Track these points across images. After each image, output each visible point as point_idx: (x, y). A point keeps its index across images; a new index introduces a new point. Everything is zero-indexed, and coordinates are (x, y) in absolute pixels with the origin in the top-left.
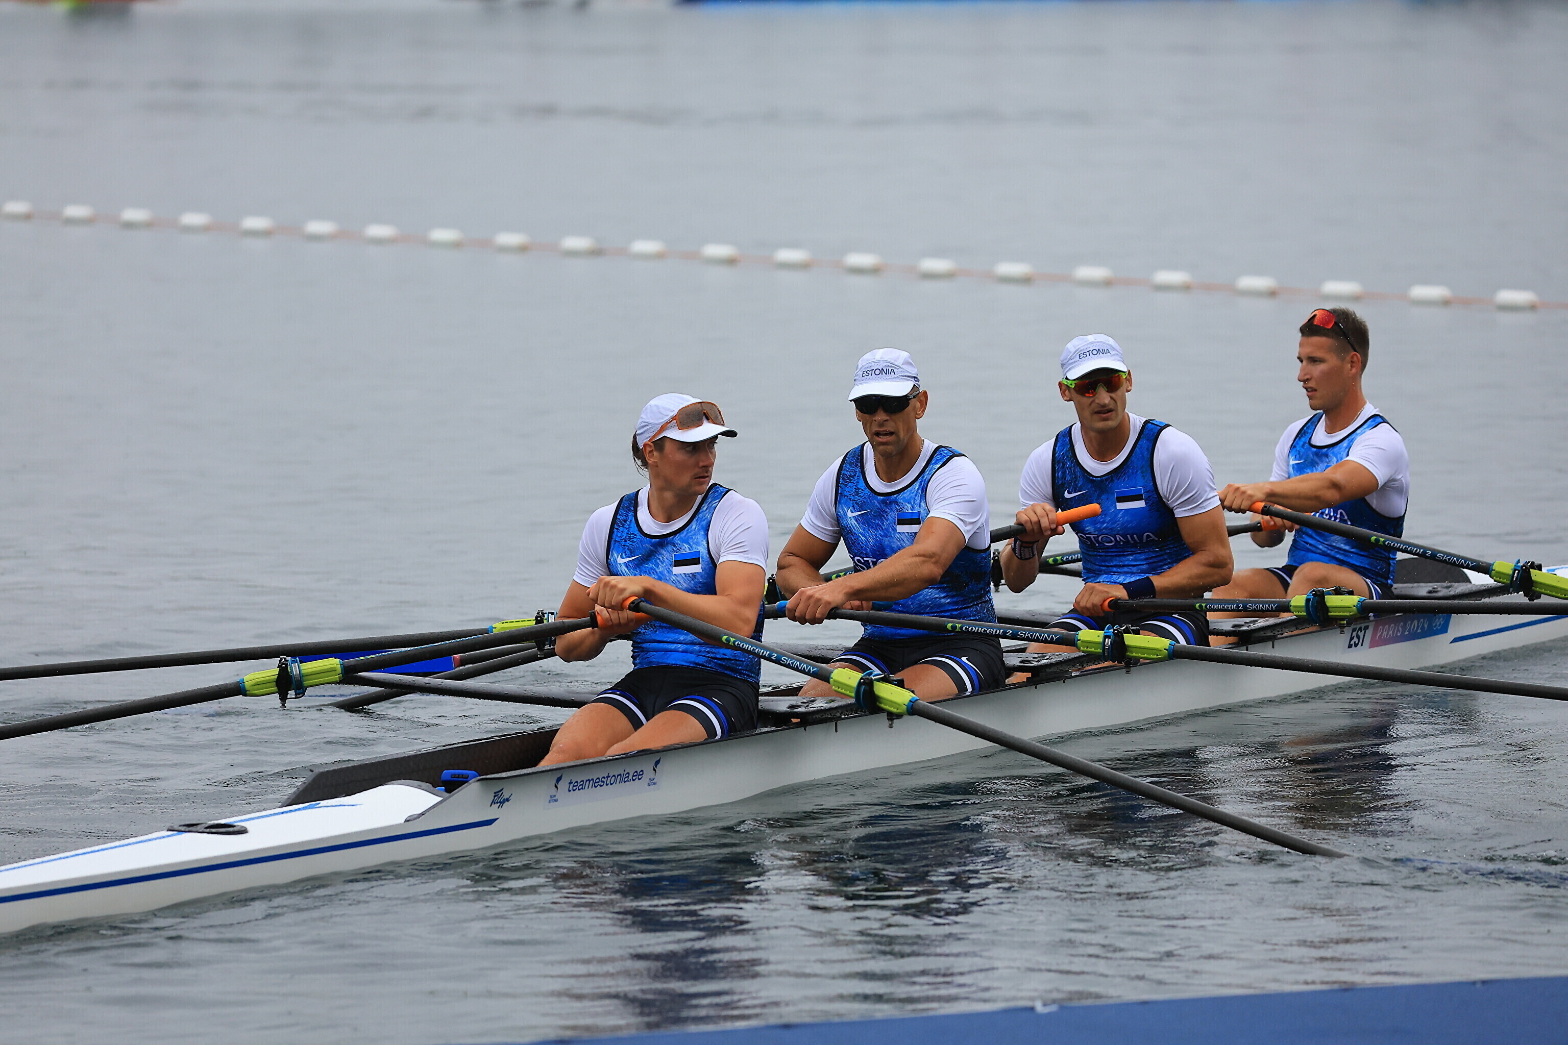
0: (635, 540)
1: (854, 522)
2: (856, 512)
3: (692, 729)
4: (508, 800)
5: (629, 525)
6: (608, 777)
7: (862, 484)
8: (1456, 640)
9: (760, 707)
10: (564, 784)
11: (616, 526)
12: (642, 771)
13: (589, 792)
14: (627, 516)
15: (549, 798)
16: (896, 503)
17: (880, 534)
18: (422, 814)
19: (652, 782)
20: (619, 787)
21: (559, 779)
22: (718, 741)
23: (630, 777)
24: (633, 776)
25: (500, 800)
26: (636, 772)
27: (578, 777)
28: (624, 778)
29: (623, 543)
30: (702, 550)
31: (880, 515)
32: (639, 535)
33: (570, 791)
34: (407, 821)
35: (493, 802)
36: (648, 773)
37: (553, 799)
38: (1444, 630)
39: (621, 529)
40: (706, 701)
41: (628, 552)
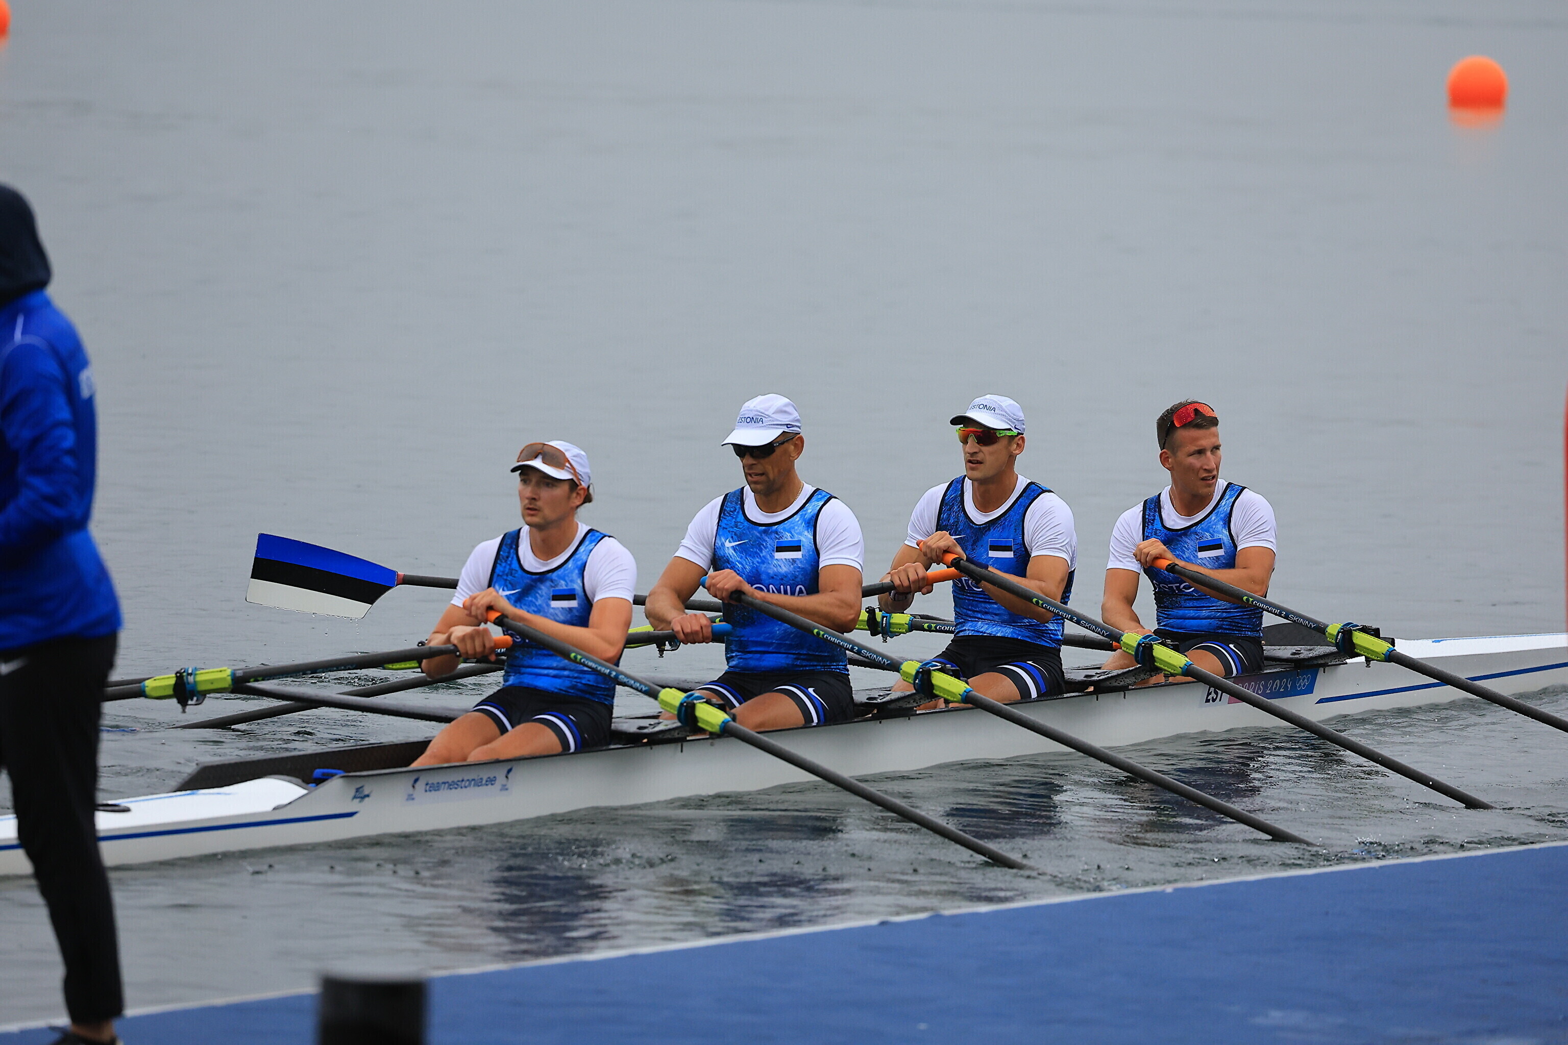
0: (516, 575)
1: (731, 551)
2: (734, 542)
3: (549, 740)
4: (368, 796)
5: (511, 561)
6: (463, 781)
7: (741, 518)
8: (1321, 701)
9: (613, 726)
10: (420, 785)
11: (499, 562)
12: (495, 777)
13: (444, 793)
14: (509, 553)
15: (406, 797)
16: (776, 532)
17: (758, 562)
18: (290, 803)
19: (504, 788)
20: (473, 791)
21: (416, 780)
22: (572, 753)
23: (484, 782)
24: (487, 781)
25: (360, 795)
26: (489, 778)
27: (436, 778)
28: (478, 783)
29: (505, 577)
30: (577, 586)
31: (759, 545)
32: (520, 572)
33: (426, 791)
34: (274, 809)
35: (355, 797)
36: (501, 779)
37: (410, 798)
38: (1310, 690)
39: (504, 564)
40: (565, 718)
41: (509, 586)
